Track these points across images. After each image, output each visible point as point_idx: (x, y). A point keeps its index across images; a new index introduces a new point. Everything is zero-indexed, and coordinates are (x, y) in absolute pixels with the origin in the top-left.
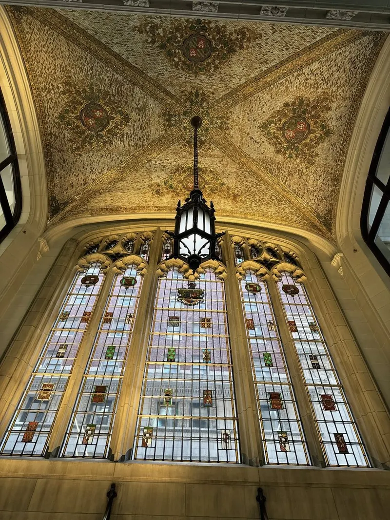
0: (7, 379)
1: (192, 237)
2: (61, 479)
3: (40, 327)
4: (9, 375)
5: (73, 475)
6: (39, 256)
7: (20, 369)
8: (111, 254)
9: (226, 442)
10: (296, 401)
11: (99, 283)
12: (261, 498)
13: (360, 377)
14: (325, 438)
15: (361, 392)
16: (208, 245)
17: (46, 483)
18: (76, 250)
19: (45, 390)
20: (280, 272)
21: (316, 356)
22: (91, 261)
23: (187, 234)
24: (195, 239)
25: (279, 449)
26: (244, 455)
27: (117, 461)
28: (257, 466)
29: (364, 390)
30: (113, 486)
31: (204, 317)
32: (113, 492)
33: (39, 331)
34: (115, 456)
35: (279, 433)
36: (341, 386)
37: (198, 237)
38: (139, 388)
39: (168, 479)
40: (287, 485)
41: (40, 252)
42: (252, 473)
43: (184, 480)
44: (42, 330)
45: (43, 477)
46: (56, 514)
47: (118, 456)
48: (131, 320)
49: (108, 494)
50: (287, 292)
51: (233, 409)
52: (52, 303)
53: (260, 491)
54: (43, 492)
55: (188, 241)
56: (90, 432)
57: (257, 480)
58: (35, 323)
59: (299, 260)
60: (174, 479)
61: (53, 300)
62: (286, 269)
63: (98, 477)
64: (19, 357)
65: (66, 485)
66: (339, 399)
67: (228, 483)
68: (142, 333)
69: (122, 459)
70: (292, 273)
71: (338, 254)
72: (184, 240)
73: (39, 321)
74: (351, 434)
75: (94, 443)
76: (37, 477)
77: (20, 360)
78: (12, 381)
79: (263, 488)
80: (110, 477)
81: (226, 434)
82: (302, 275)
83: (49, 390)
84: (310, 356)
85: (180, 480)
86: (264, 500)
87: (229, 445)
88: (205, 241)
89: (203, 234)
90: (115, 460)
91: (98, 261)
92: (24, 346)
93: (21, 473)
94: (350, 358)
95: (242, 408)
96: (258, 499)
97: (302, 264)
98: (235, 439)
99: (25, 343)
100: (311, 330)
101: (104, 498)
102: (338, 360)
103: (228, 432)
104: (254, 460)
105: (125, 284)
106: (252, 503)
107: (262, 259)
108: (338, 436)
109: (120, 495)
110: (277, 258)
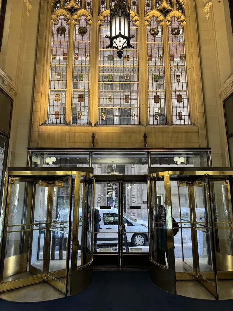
0: (40, 94)
1: (118, 39)
2: (75, 132)
3: (45, 65)
4: (40, 91)
5: (79, 131)
6: (28, 13)
7: (44, 88)
8: (69, 8)
9: (134, 117)
10: (165, 99)
11: (67, 32)
12: (145, 137)
13: (197, 87)
14: (174, 114)
15: (195, 95)
16: (127, 42)
17: (70, 134)
18: (49, 8)
19: (57, 97)
20: (171, 18)
21: (180, 75)
22: (58, 15)
23: (116, 37)
24: (120, 40)
25: (155, 119)
26: (141, 122)
27: (93, 126)
28: (145, 126)
29: (196, 93)
30: (93, 134)
31: (126, 55)
32: (93, 136)
33: (45, 67)
34: (92, 124)
35: (156, 112)
36: (187, 91)
37: (122, 39)
38: (97, 96)
39: (112, 132)
40: (155, 132)
41: (28, 10)
42: (143, 129)
43: (118, 132)
44: (47, 67)
45: (68, 132)
46: (76, 143)
47: (93, 124)
48: (88, 57)
49: (92, 137)
50: (173, 34)
51: (138, 103)
52: (46, 50)
53: (145, 134)
54: (70, 137)
55: (117, 41)
56: (80, 115)
57: (144, 131)
58: (42, 63)
59: (184, 7)
60: (115, 132)
61: (46, 48)
62: (176, 15)
63: (87, 132)
64: (41, 82)
65: (77, 134)
66: (185, 97)
67: (134, 132)
68: (95, 67)
69: (95, 125)
70: (179, 18)
71: (209, 3)
72: (115, 40)
73: (44, 62)
74: (186, 112)
75: (83, 118)
76: (66, 132)
77: (42, 84)
78: (42, 94)
79: (146, 134)
80: (92, 132)
81: (134, 114)
82: (184, 20)
83: (59, 97)
84: (177, 75)
85: (117, 132)
86: (146, 137)
87: (135, 119)
88: (125, 40)
89: (124, 37)
90: (92, 125)
91: (62, 15)
92: (42, 77)
93: (60, 131)
94: (195, 77)
95: (142, 104)
96: (144, 137)
97: (186, 11)
98: (138, 116)
99: (42, 75)
100: (181, 59)
101: (91, 138)
102: (189, 78)
103: (135, 113)
104: (144, 124)
105: (81, 33)
106: (142, 138)
107: (162, 8)
108: (180, 113)
109: (96, 137)
110: (171, 7)
